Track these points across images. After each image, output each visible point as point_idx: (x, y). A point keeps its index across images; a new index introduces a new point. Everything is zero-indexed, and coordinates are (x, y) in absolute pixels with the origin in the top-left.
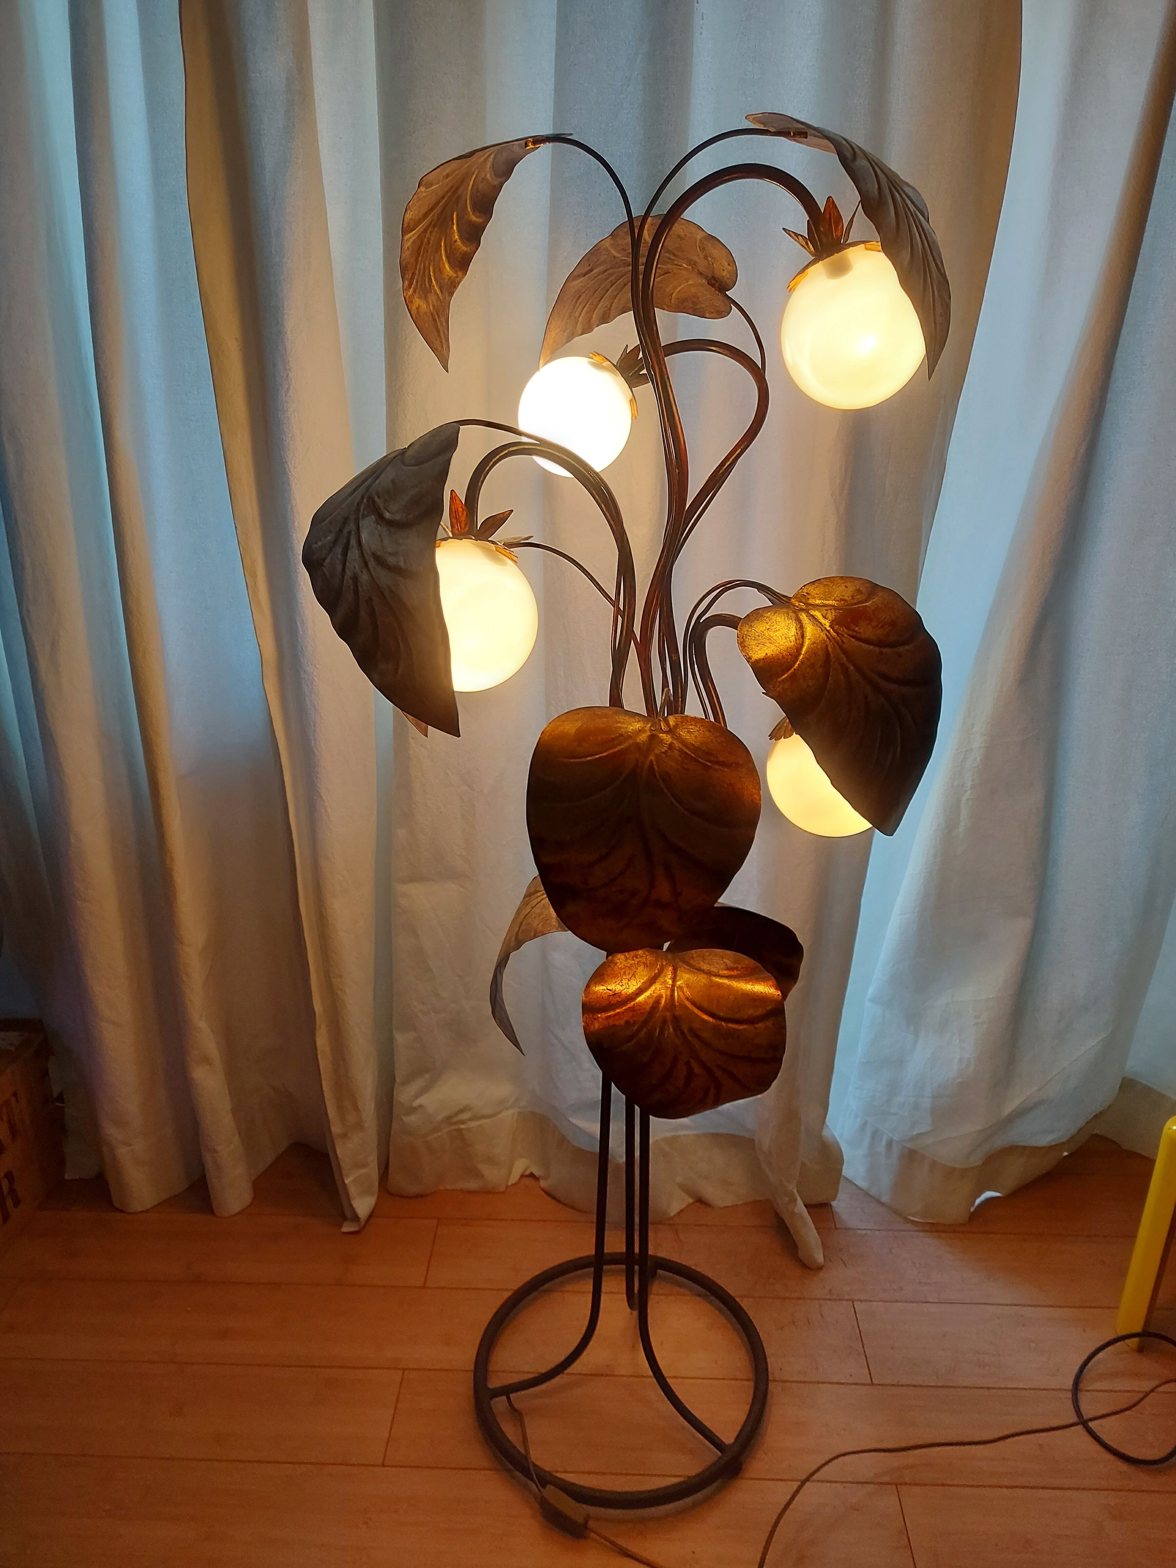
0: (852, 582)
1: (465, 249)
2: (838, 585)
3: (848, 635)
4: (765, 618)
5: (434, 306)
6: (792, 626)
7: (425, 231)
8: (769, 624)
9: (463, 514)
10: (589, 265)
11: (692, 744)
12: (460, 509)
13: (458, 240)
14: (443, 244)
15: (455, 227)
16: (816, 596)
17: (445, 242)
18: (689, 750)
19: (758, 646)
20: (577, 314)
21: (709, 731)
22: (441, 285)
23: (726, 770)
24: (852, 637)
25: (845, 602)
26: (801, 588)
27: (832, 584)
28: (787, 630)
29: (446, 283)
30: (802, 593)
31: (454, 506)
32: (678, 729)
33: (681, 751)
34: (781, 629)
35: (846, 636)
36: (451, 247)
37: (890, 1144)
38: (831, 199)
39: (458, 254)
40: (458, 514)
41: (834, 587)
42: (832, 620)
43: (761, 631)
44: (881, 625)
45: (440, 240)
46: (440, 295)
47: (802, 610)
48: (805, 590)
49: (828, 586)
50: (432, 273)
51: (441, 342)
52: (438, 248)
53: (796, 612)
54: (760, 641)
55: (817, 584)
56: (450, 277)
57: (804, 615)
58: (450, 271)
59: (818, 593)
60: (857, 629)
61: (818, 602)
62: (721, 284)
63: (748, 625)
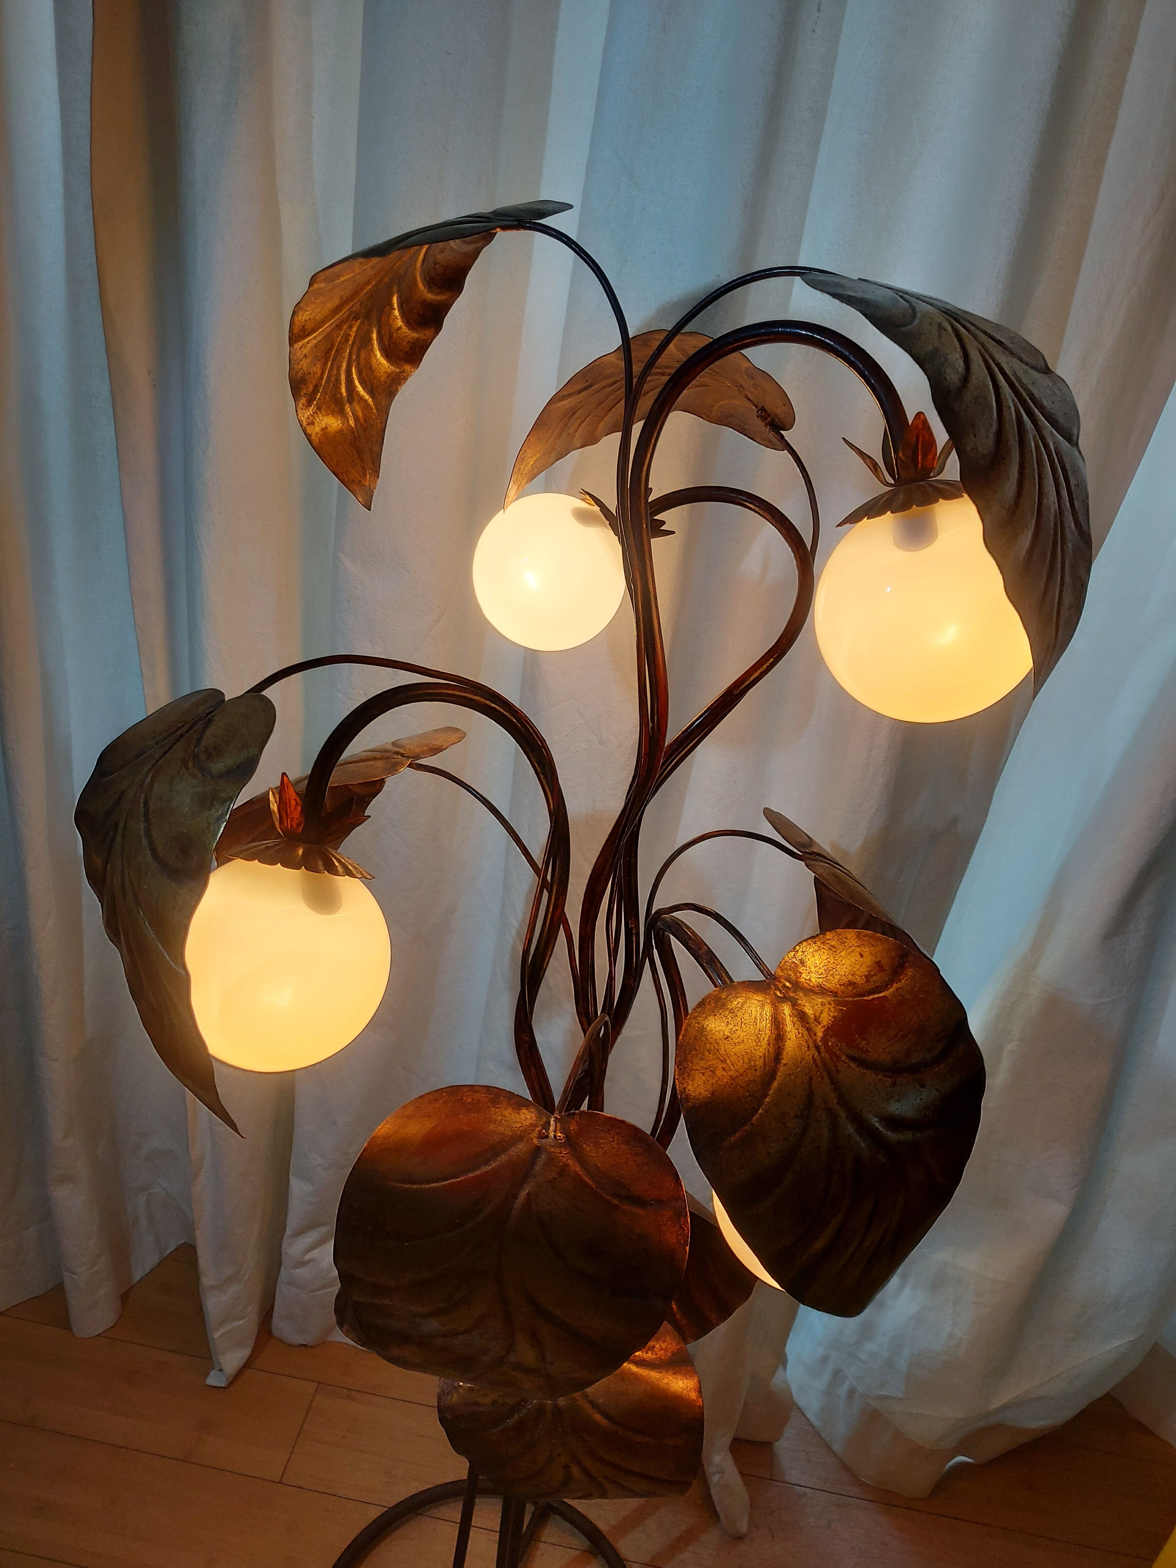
0: (873, 946)
1: (415, 335)
2: (851, 950)
3: (848, 1056)
4: (727, 1013)
5: (356, 419)
6: (763, 1036)
7: (339, 327)
8: (730, 1026)
9: (296, 808)
10: (587, 381)
11: (597, 1166)
12: (293, 803)
13: (404, 327)
14: (375, 336)
15: (396, 313)
16: (813, 969)
17: (379, 333)
18: (591, 1176)
19: (703, 1074)
20: (571, 431)
21: (627, 1143)
22: (372, 387)
23: (640, 1212)
24: (854, 1059)
25: (854, 989)
26: (794, 948)
27: (841, 947)
28: (754, 1044)
29: (383, 383)
30: (794, 960)
31: (286, 796)
32: (581, 1139)
33: (578, 1179)
34: (746, 1040)
35: (843, 1058)
36: (391, 338)
37: (852, 1392)
38: (922, 416)
39: (404, 343)
40: (290, 807)
41: (843, 954)
42: (828, 1027)
43: (716, 1040)
44: (901, 1033)
45: (369, 333)
46: (370, 401)
47: (785, 999)
48: (800, 953)
49: (834, 950)
50: (355, 376)
51: (364, 468)
52: (364, 342)
53: (776, 1003)
54: (709, 1063)
55: (819, 943)
56: (389, 375)
57: (786, 1010)
58: (389, 367)
59: (818, 962)
60: (864, 1043)
61: (815, 979)
62: (773, 420)
63: (699, 1023)
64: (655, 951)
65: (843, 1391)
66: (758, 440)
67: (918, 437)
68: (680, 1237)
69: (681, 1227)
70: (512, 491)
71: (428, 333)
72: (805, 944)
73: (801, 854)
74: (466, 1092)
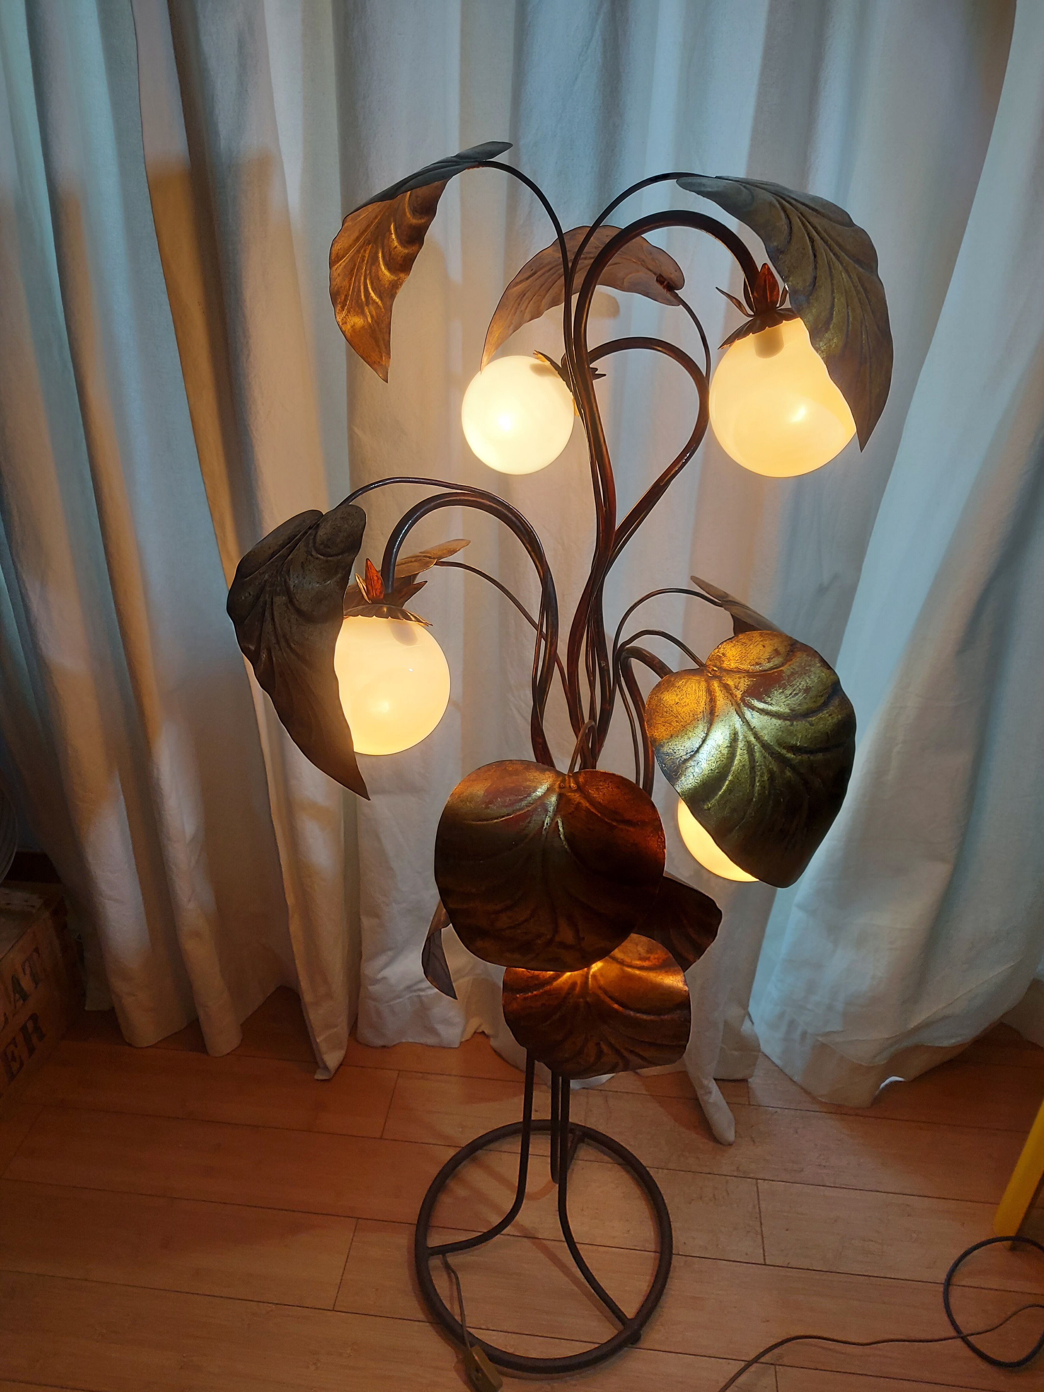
0: (771, 640)
1: (406, 251)
2: (756, 644)
3: (759, 708)
4: (676, 688)
5: (372, 317)
6: (701, 700)
7: (358, 251)
8: (679, 697)
9: (378, 582)
10: (532, 270)
11: (600, 803)
13: (398, 246)
14: (380, 255)
15: (393, 236)
16: (731, 658)
17: (383, 253)
18: (596, 809)
19: (664, 726)
20: (523, 308)
21: (618, 787)
22: (380, 292)
23: (632, 829)
24: (763, 710)
25: (760, 667)
26: (718, 647)
27: (749, 643)
28: (696, 705)
29: (386, 289)
30: (718, 654)
31: (370, 574)
32: (587, 787)
33: (587, 810)
34: (690, 704)
35: (756, 709)
36: (390, 254)
38: (766, 266)
39: (399, 258)
40: (373, 582)
41: (751, 647)
42: (744, 691)
43: (670, 705)
44: (794, 692)
45: (377, 253)
46: (380, 303)
47: (715, 677)
48: (722, 649)
49: (745, 645)
50: (369, 286)
51: (380, 352)
52: (374, 260)
53: (708, 681)
54: (667, 719)
55: (734, 642)
56: (390, 282)
57: (716, 684)
58: (390, 277)
59: (735, 654)
60: (769, 699)
61: (733, 665)
62: (668, 283)
63: (658, 697)
64: (622, 678)
65: (797, 1035)
66: (660, 300)
67: (765, 282)
68: (659, 844)
69: (659, 837)
70: (485, 359)
71: (415, 248)
72: (725, 643)
73: (720, 602)
74: (508, 764)
